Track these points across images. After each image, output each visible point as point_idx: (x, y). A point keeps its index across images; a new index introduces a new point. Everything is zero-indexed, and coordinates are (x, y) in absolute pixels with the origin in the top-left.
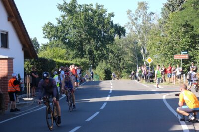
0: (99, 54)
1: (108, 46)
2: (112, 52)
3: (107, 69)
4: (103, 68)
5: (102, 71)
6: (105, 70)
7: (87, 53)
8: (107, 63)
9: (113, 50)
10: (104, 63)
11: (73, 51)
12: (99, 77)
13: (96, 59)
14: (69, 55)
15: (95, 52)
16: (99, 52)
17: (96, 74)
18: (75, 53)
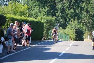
0: (71, 13)
1: (83, 5)
2: (87, 11)
3: (78, 29)
4: (74, 27)
5: (72, 30)
6: (76, 30)
7: (59, 11)
8: (79, 23)
9: (89, 9)
10: (76, 22)
11: (45, 8)
12: (68, 37)
13: (68, 18)
14: (41, 12)
15: (67, 10)
16: (72, 10)
17: (65, 34)
18: (47, 11)
